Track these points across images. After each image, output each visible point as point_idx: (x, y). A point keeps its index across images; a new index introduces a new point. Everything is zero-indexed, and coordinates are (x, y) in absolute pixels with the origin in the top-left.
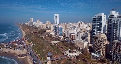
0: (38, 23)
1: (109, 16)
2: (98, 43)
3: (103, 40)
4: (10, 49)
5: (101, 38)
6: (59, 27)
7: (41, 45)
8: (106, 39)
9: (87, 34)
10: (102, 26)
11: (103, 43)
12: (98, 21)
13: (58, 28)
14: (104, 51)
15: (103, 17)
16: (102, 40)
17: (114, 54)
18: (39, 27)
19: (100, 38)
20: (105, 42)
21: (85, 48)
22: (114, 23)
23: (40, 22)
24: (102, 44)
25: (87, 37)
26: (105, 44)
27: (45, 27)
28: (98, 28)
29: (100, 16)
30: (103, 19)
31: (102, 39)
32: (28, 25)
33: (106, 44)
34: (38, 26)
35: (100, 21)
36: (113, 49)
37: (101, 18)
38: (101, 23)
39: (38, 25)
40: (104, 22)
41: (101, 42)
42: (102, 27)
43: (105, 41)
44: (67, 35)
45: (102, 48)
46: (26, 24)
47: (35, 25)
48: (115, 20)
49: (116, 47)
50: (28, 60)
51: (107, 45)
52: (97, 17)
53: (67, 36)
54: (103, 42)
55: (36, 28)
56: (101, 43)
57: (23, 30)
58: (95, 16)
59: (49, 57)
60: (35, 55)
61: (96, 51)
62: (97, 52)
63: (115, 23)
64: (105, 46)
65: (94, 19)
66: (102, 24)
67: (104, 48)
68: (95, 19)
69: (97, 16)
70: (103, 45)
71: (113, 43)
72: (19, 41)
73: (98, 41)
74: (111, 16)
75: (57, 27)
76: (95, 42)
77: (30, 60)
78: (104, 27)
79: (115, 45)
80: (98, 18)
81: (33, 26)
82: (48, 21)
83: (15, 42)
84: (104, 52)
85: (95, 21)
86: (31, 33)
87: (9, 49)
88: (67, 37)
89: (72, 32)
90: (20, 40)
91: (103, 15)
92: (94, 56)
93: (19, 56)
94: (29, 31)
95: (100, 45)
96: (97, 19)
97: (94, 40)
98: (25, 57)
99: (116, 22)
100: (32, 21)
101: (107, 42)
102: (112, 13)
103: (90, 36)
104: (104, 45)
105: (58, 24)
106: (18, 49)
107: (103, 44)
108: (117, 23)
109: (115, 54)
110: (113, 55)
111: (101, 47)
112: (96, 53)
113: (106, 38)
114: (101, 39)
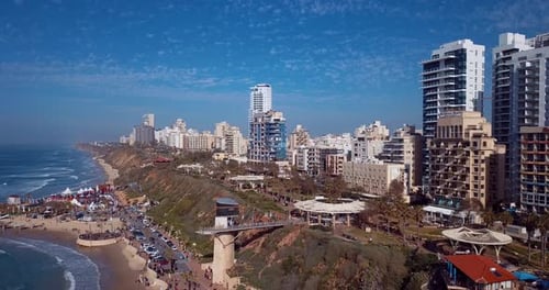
0: (176, 129)
1: (498, 55)
2: (454, 152)
3: (475, 136)
4: (46, 217)
5: (465, 127)
6: (272, 121)
7: (190, 198)
8: (490, 134)
9: (401, 140)
10: (467, 94)
11: (478, 148)
12: (447, 72)
13: (267, 124)
14: (482, 187)
15: (468, 52)
16: (471, 135)
17: (530, 188)
18: (181, 147)
19: (461, 127)
20: (485, 144)
21: (394, 183)
22: (522, 71)
23: (187, 128)
24: (472, 154)
25: (401, 152)
26: (483, 153)
27: (210, 148)
28: (448, 105)
29: (456, 52)
30: (468, 64)
31: (472, 132)
32: (131, 143)
33: (487, 154)
34: (178, 143)
35: (456, 72)
36: (522, 177)
37: (459, 59)
38: (461, 83)
39: (177, 138)
40: (475, 79)
41: (467, 149)
42: (467, 101)
43: (483, 140)
44: (307, 160)
45: (471, 176)
46: (123, 140)
47: (165, 140)
48: (525, 58)
49: (538, 155)
50: (124, 252)
51: (493, 161)
52: (442, 57)
53: (306, 164)
54: (475, 144)
55: (167, 150)
56: (468, 153)
57: (109, 162)
58: (435, 53)
59: (224, 215)
60: (161, 235)
61: (446, 192)
62: (448, 200)
63: (528, 69)
64: (483, 165)
65: (427, 66)
66: (467, 85)
67: (483, 174)
68: (436, 65)
69: (442, 51)
70: (476, 161)
71: (524, 134)
72: (85, 194)
73: (451, 147)
74: (505, 52)
75: (260, 120)
76: (437, 152)
77: (134, 250)
78: (475, 101)
79: (530, 147)
80: (448, 62)
81: (154, 142)
82: (224, 123)
83: (70, 197)
84: (483, 191)
85: (435, 74)
86: (144, 166)
87: (40, 217)
88: (306, 169)
89: (331, 147)
90: (90, 189)
91: (468, 44)
92: (437, 214)
93: (85, 237)
94: (136, 163)
95: (464, 161)
96: (442, 64)
97: (432, 144)
98: (113, 241)
99: (528, 64)
100: (152, 124)
101: (491, 147)
102: (509, 42)
103: (412, 149)
104: (483, 157)
105: (265, 111)
106: (81, 216)
107: (476, 152)
108: (534, 70)
109: (535, 189)
110: (525, 196)
111: (468, 169)
112: (445, 204)
113: (488, 129)
114: (467, 134)
